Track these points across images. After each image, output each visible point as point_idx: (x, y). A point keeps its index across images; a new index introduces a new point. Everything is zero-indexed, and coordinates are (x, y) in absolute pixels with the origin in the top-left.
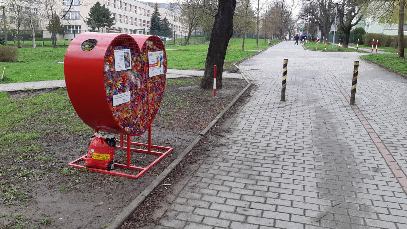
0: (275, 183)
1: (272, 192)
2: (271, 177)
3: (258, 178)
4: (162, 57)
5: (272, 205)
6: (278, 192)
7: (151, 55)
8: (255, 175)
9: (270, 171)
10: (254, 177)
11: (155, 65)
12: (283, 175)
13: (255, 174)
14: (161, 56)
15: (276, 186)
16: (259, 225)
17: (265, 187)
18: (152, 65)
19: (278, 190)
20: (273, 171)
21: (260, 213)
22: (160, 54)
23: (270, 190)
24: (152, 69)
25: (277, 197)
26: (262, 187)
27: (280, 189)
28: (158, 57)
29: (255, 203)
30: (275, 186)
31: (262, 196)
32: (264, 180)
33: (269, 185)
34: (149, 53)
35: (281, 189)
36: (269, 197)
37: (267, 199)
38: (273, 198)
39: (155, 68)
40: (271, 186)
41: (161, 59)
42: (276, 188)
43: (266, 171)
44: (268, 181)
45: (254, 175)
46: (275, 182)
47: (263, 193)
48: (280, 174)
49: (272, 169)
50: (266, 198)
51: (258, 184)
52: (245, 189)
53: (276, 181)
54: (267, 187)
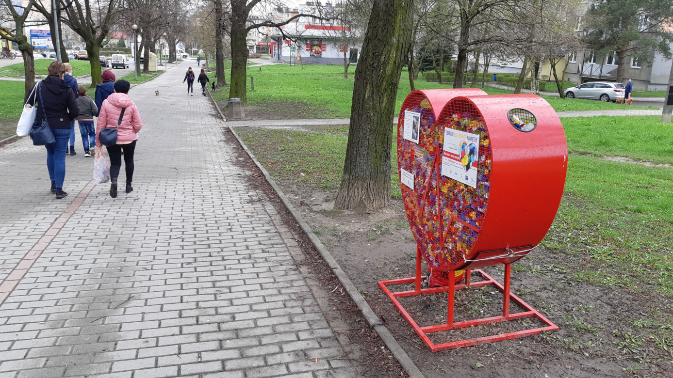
0: (190, 332)
1: (191, 317)
2: (198, 342)
3: (221, 336)
4: (474, 148)
5: (187, 302)
6: (182, 319)
7: (450, 133)
8: (228, 339)
9: (202, 353)
10: (228, 335)
11: (456, 157)
12: (177, 351)
13: (228, 341)
14: (473, 145)
15: (186, 327)
16: (198, 282)
17: (204, 322)
18: (448, 155)
19: (182, 322)
20: (196, 354)
21: (200, 291)
22: (469, 138)
23: (195, 319)
24: (448, 162)
25: (183, 312)
26: (208, 321)
27: (180, 324)
28: (465, 144)
29: (210, 300)
30: (189, 326)
31: (204, 309)
32: (208, 334)
33: (198, 326)
34: (446, 128)
35: (177, 325)
36: (194, 310)
37: (195, 307)
38: (188, 309)
39: (454, 164)
40: (195, 326)
41: (472, 152)
42: (186, 323)
43: (212, 353)
44: (202, 333)
45: (230, 339)
46: (189, 334)
47: (204, 313)
48: (182, 352)
49: (200, 360)
50: (198, 307)
51: (216, 324)
52: (232, 313)
53: (187, 336)
54: (200, 323)
